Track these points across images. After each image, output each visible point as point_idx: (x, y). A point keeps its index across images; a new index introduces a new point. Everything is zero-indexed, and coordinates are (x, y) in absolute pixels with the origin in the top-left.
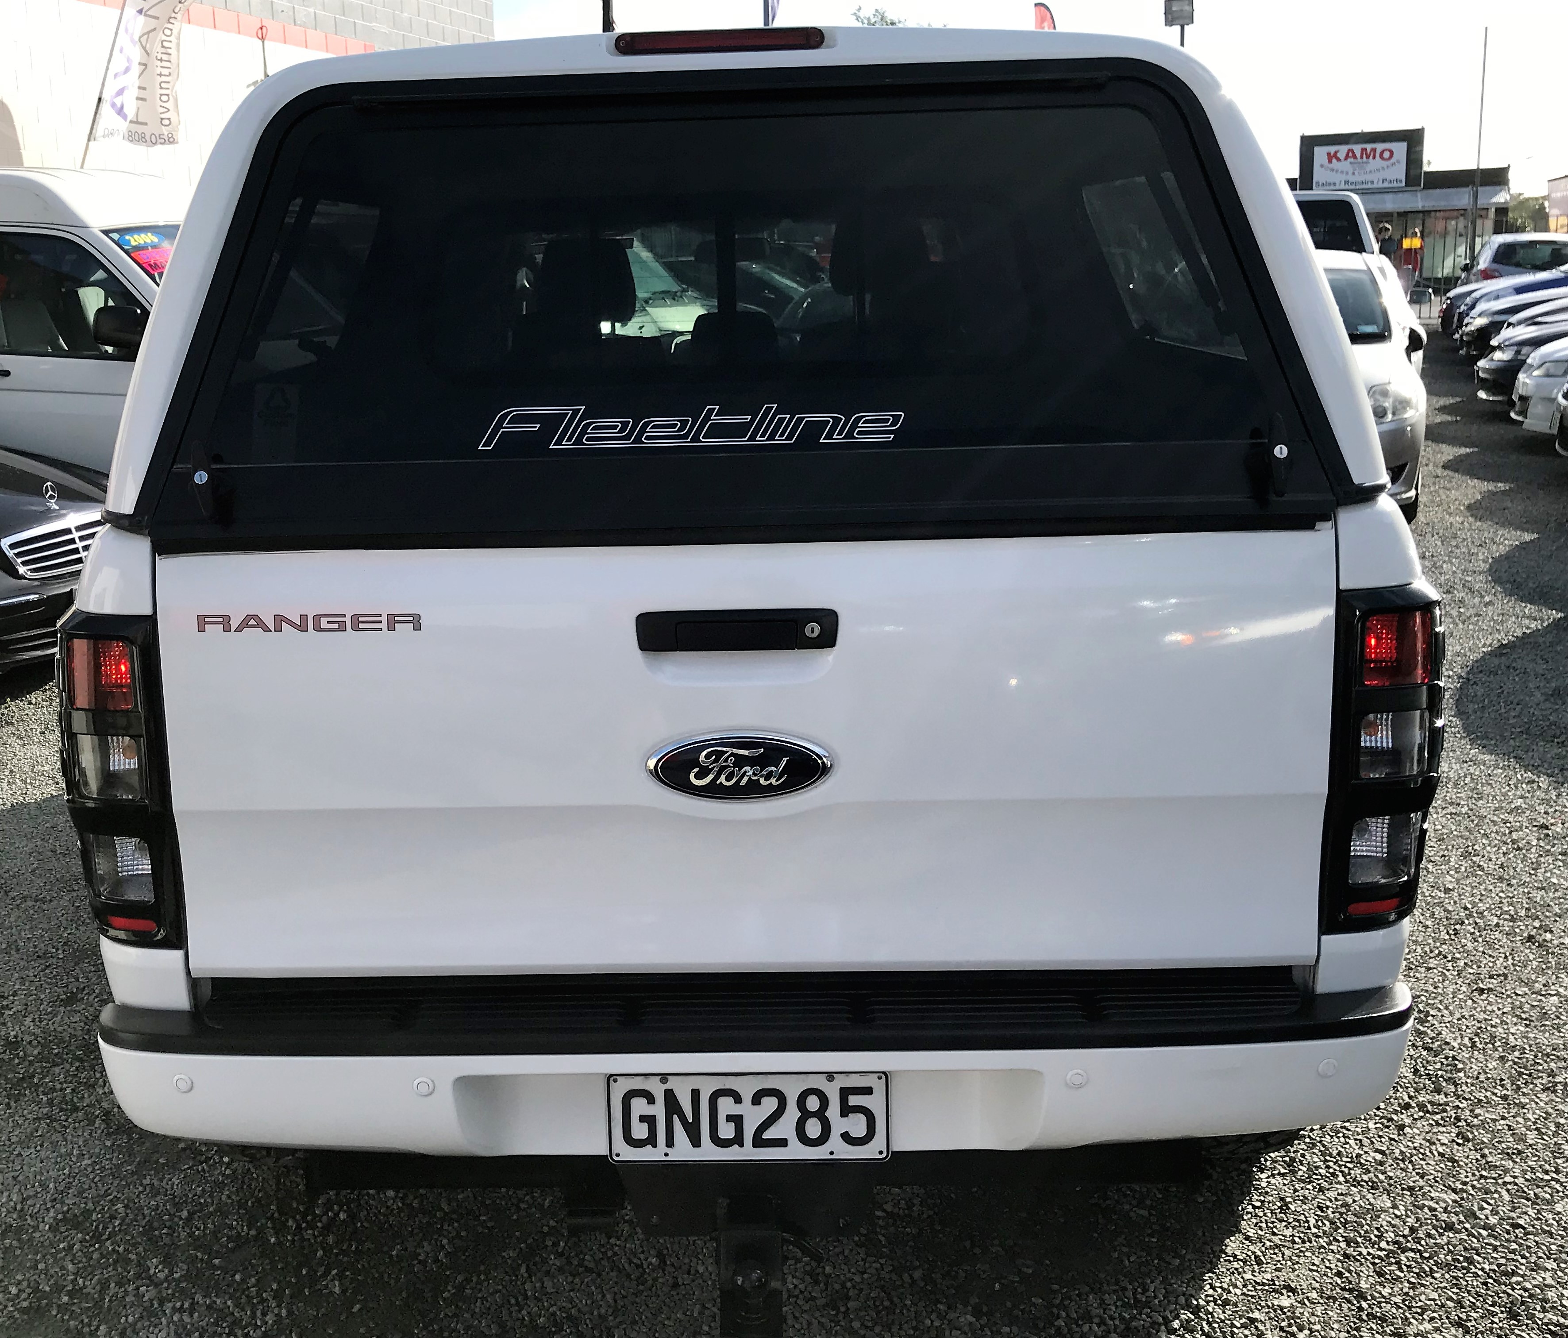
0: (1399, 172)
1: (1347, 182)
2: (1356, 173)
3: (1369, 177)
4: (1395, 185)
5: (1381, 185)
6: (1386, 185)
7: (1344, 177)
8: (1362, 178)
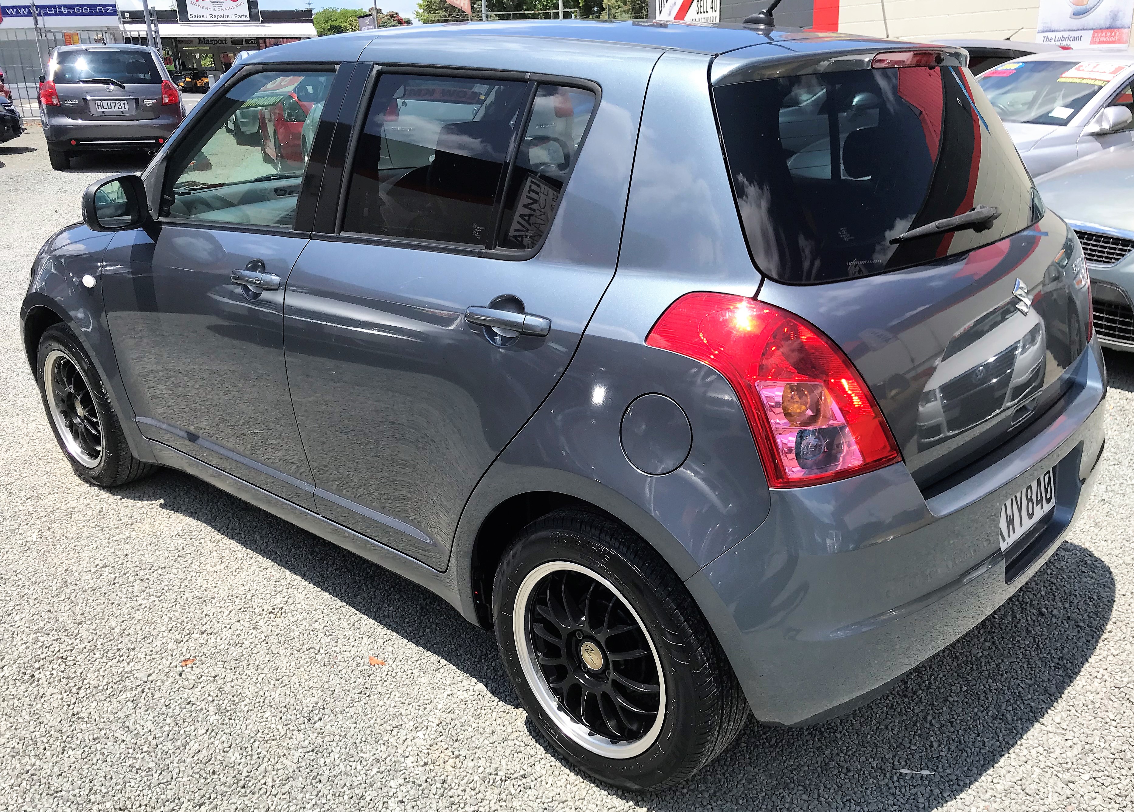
0: (244, 10)
1: (211, 16)
2: (216, 8)
3: (225, 13)
4: (243, 19)
5: (234, 19)
6: (237, 19)
7: (209, 12)
8: (220, 13)
